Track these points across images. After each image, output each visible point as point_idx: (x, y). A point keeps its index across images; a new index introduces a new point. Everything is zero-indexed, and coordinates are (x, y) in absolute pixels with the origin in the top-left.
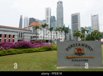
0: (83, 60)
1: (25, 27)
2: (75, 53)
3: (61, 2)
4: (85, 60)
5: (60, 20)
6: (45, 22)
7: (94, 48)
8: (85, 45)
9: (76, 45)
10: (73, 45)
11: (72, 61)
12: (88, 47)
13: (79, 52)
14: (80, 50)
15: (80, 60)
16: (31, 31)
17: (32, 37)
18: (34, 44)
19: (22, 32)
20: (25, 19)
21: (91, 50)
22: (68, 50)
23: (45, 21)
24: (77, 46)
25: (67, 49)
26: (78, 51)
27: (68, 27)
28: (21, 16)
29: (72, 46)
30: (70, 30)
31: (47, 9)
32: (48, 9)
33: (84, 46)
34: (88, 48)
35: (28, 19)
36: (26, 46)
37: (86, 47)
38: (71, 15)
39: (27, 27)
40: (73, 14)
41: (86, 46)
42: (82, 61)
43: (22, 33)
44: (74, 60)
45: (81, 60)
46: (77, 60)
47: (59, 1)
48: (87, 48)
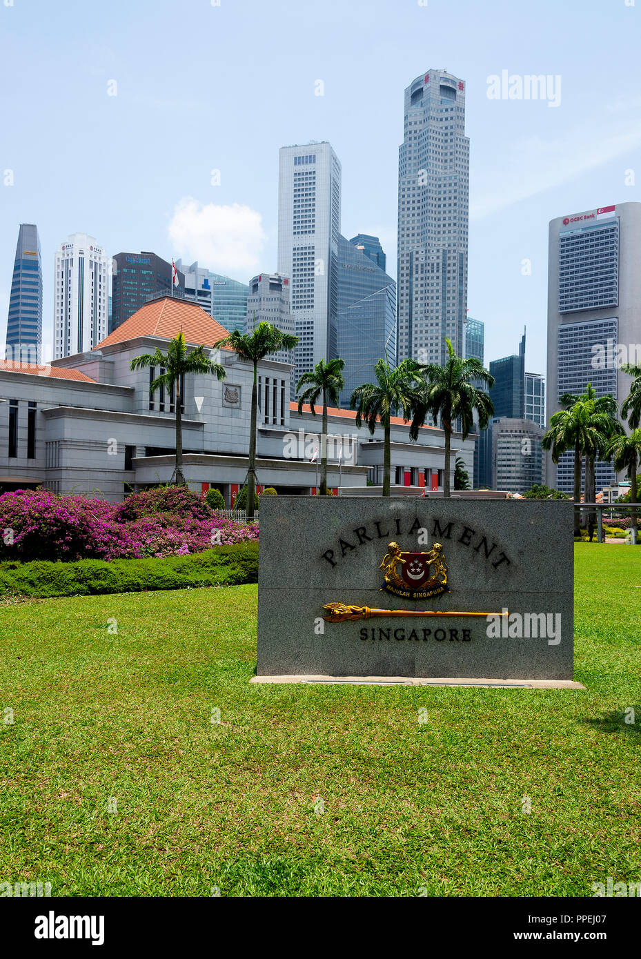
0: (440, 635)
1: (74, 351)
2: (386, 584)
3: (450, 90)
4: (454, 633)
5: (436, 284)
6: (276, 294)
7: (521, 552)
8: (457, 532)
9: (391, 526)
10: (371, 531)
11: (364, 635)
12: (476, 541)
13: (416, 573)
14: (416, 566)
15: (414, 635)
16: (129, 392)
17: (139, 455)
18: (138, 524)
19: (40, 407)
20: (68, 262)
21: (495, 565)
22: (334, 564)
23: (276, 285)
24: (399, 533)
25: (328, 556)
26: (405, 567)
27: (517, 353)
28: (28, 233)
29: (362, 534)
30: (536, 385)
31: (298, 161)
32: (311, 159)
33: (448, 537)
34: (477, 550)
35: (96, 266)
36: (61, 534)
37: (461, 541)
38: (552, 224)
39: (87, 348)
40: (566, 221)
41: (465, 535)
42: (431, 638)
43: (32, 415)
44: (377, 633)
45: (427, 632)
46: (399, 634)
47: (427, 78)
48: (471, 548)
